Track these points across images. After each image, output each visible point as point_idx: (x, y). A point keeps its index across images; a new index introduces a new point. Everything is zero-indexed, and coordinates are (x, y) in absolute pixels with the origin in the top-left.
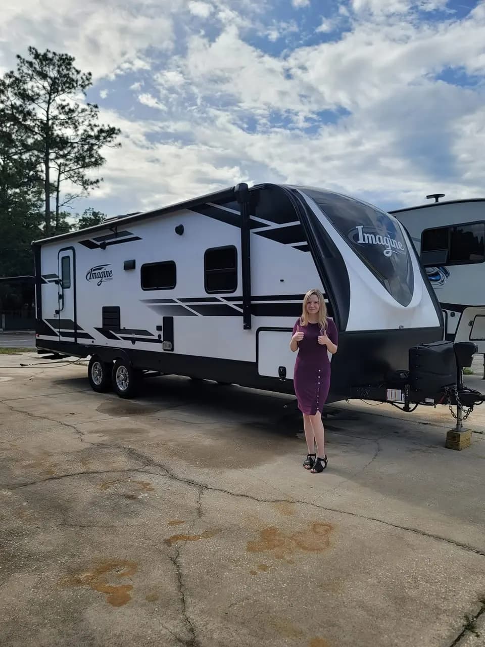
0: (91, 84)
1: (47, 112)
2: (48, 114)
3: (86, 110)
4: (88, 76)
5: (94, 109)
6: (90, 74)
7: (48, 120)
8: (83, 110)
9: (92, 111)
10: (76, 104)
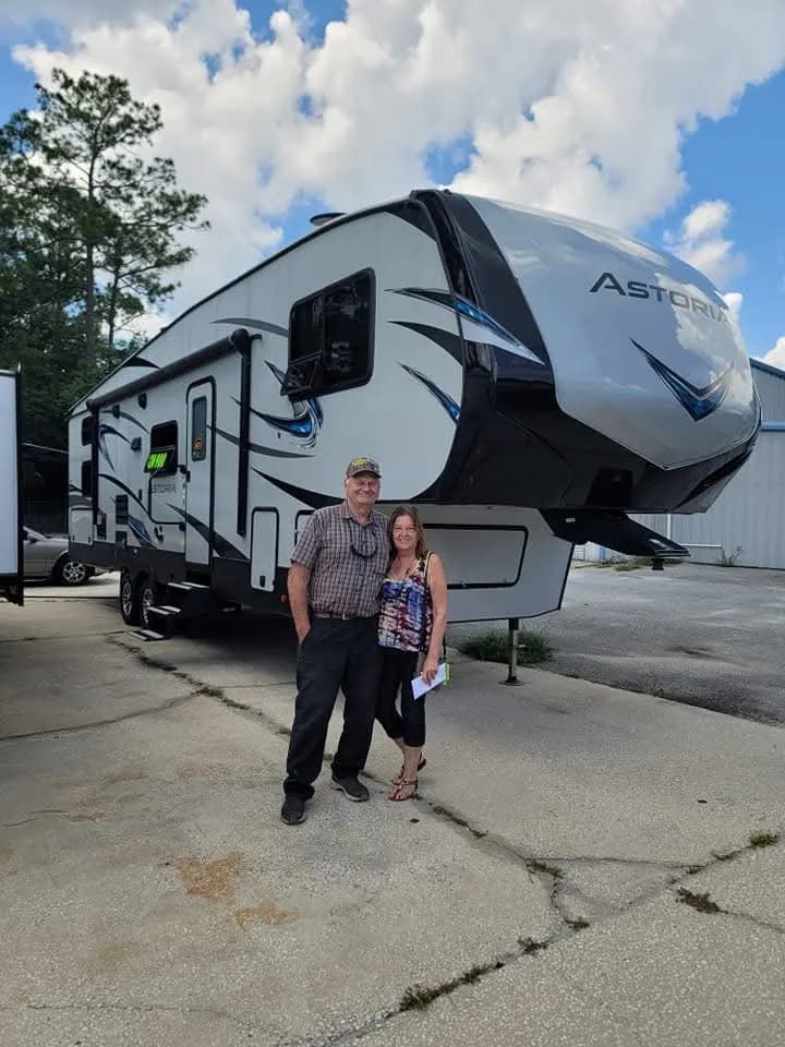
0: (161, 125)
1: (90, 176)
2: (91, 179)
3: (155, 170)
4: (153, 110)
5: (169, 167)
6: (157, 108)
7: (92, 188)
8: (150, 170)
9: (165, 171)
10: (137, 160)
